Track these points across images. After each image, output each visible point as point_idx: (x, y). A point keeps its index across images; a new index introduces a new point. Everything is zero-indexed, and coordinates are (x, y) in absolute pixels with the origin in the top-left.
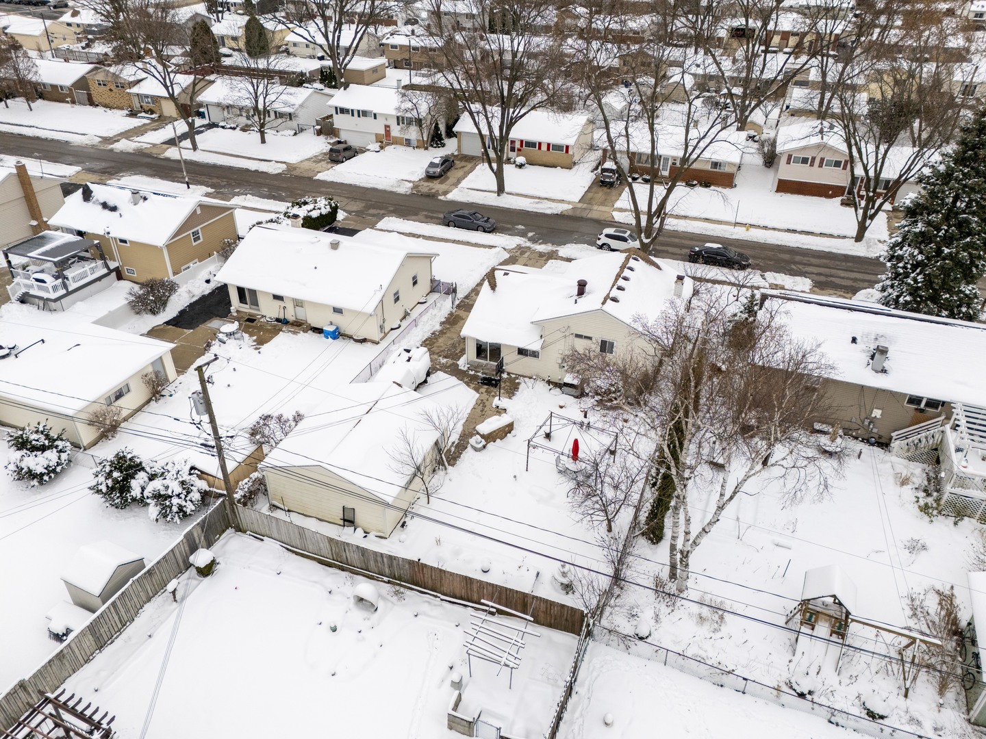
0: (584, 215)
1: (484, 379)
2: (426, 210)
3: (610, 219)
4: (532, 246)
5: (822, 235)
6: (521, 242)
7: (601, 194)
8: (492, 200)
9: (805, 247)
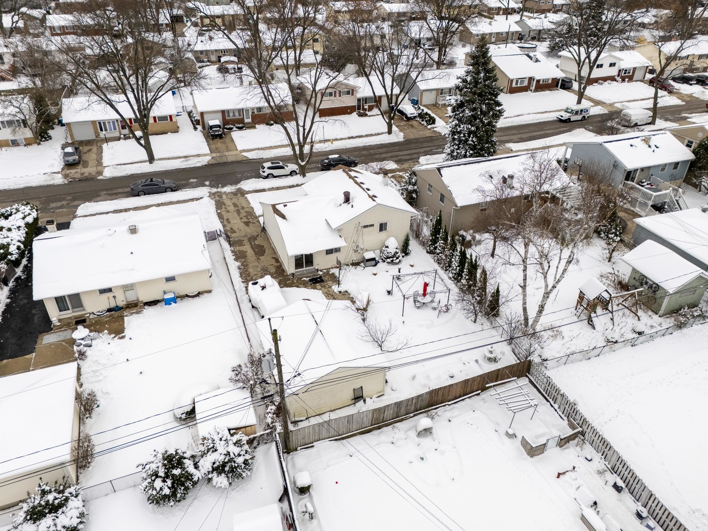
0: (224, 160)
1: (310, 280)
2: (103, 190)
3: (245, 159)
4: (219, 190)
5: (367, 136)
6: (209, 190)
7: (218, 143)
8: (147, 168)
9: (368, 144)
